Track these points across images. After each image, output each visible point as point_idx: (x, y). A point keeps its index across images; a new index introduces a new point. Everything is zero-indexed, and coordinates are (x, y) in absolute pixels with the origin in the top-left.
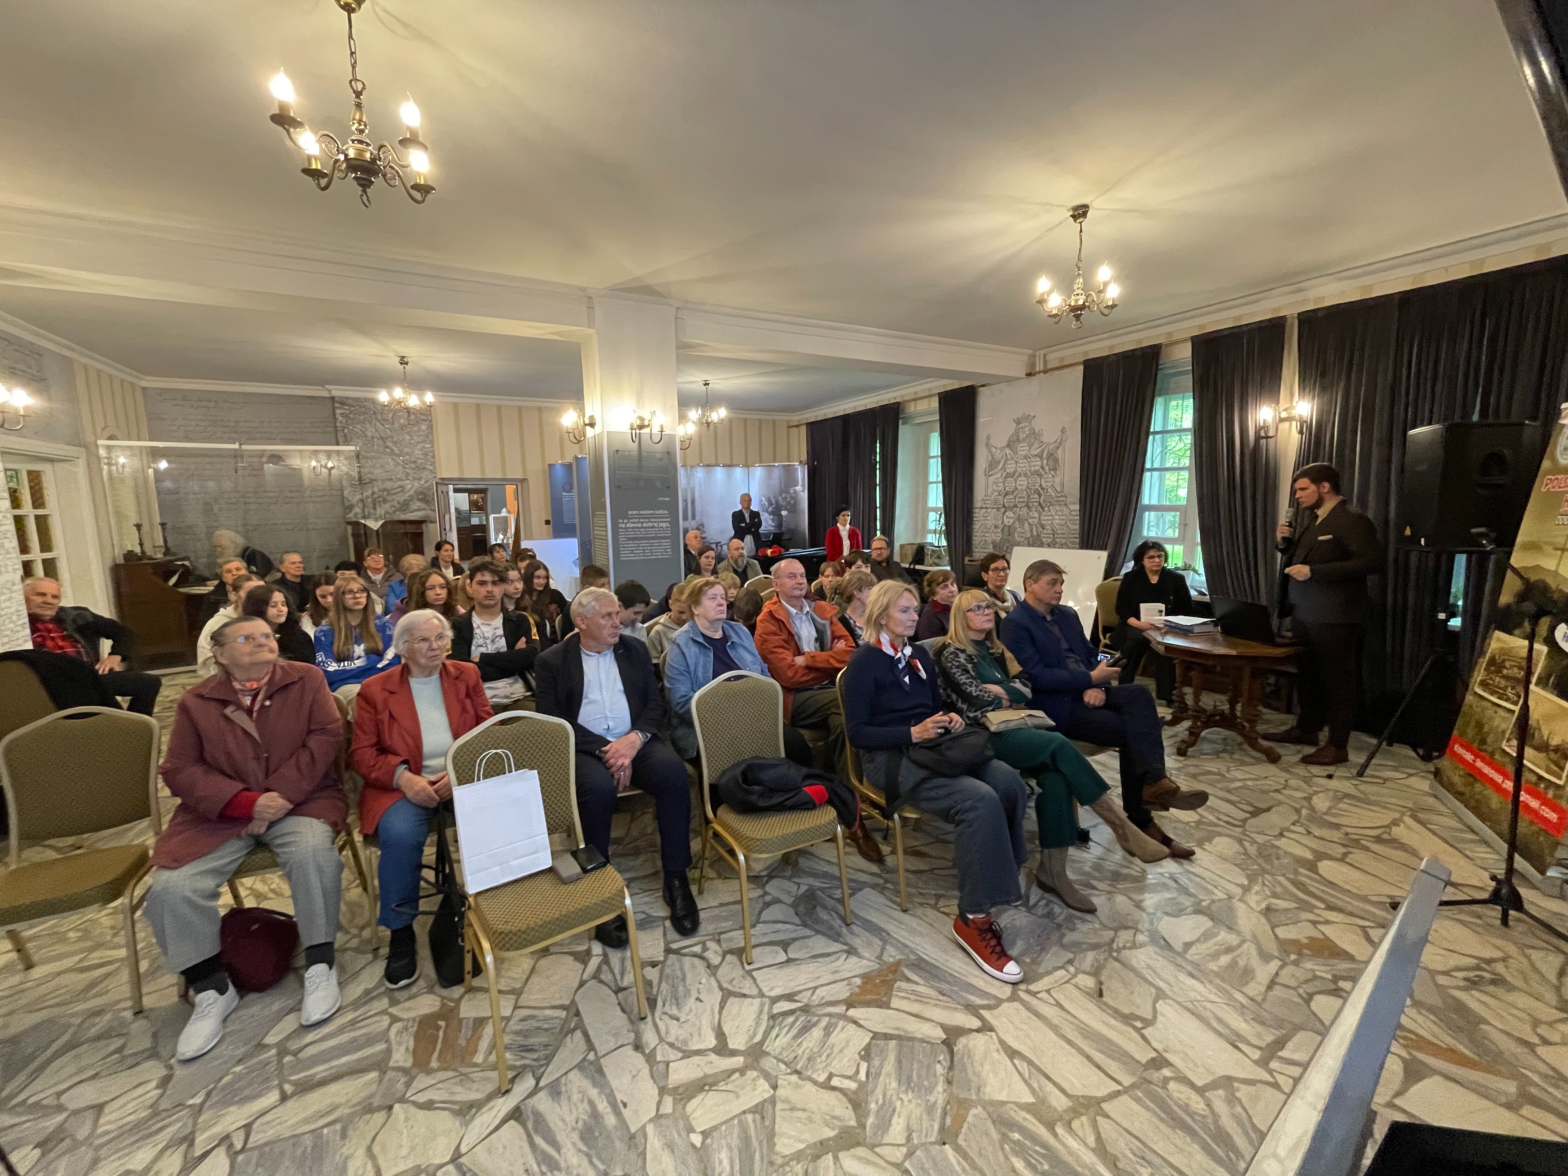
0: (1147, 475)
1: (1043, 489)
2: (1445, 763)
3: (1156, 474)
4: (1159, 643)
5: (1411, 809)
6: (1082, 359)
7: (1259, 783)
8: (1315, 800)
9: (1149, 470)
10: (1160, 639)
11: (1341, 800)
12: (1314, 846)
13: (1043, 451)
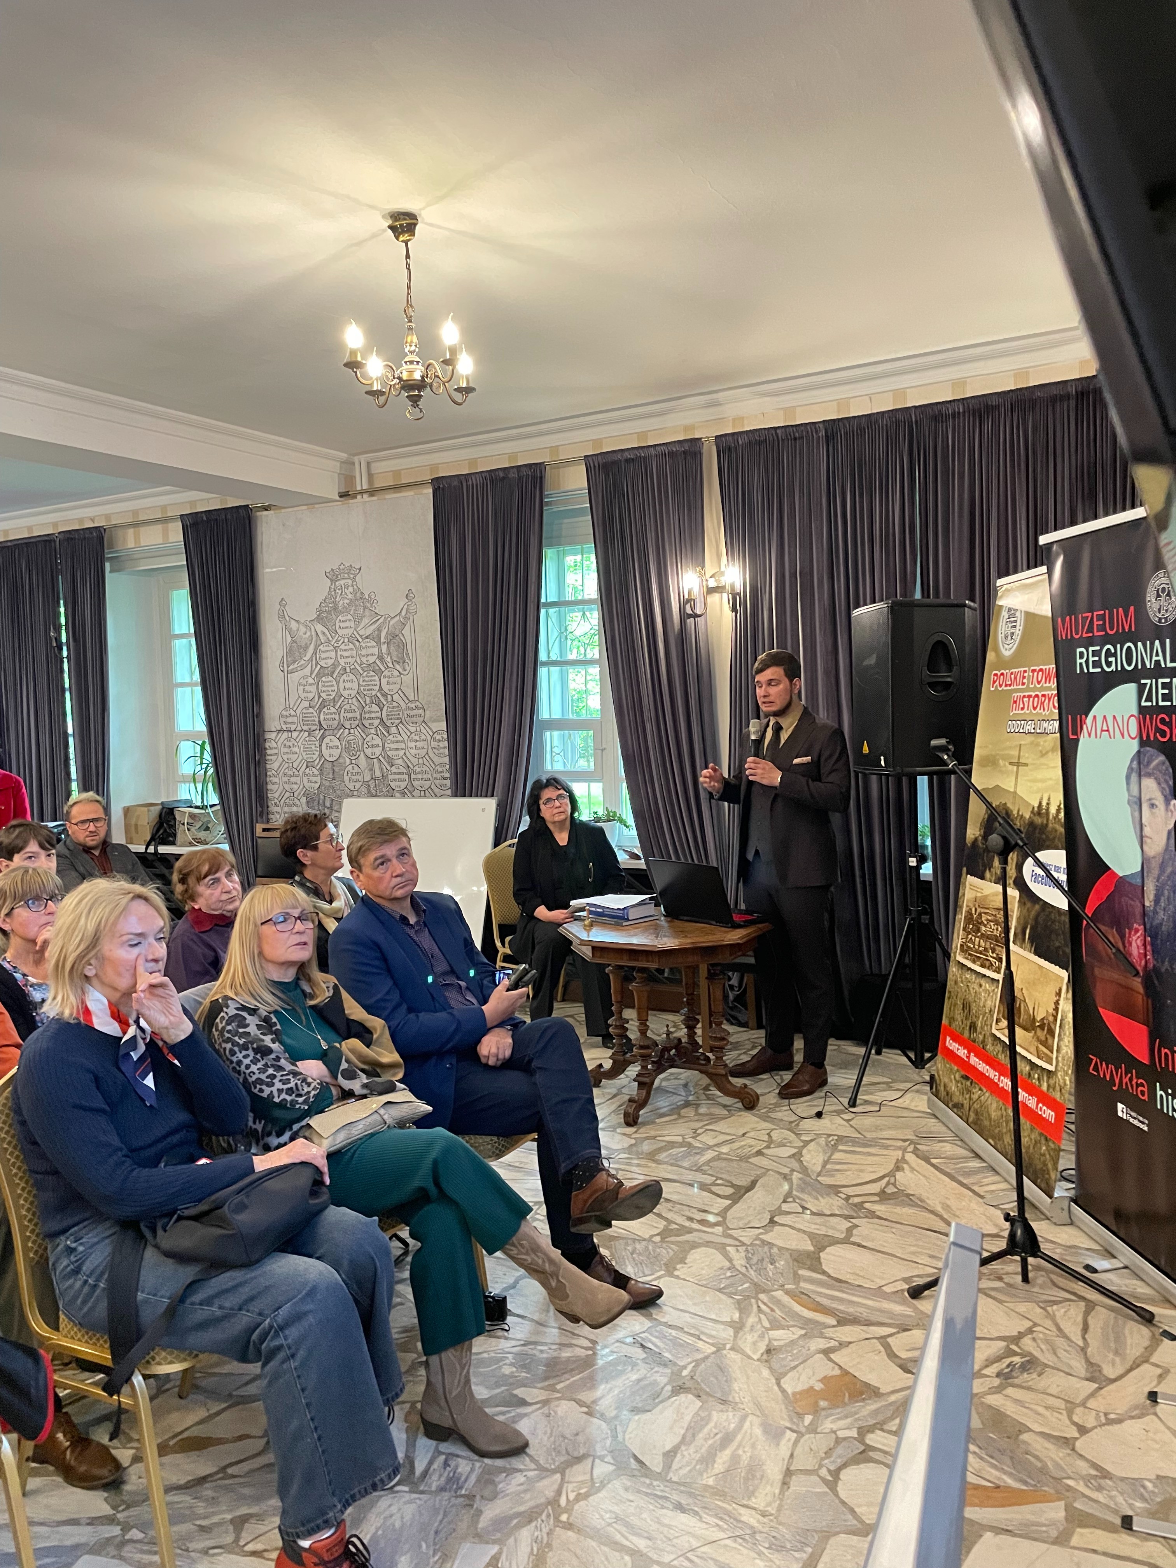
0: (543, 672)
1: (385, 695)
2: (939, 1065)
3: (555, 670)
4: (584, 943)
5: (912, 1142)
6: (428, 477)
7: (737, 1145)
8: (807, 1157)
9: (546, 664)
10: (584, 936)
11: (835, 1148)
12: (813, 1228)
13: (379, 630)
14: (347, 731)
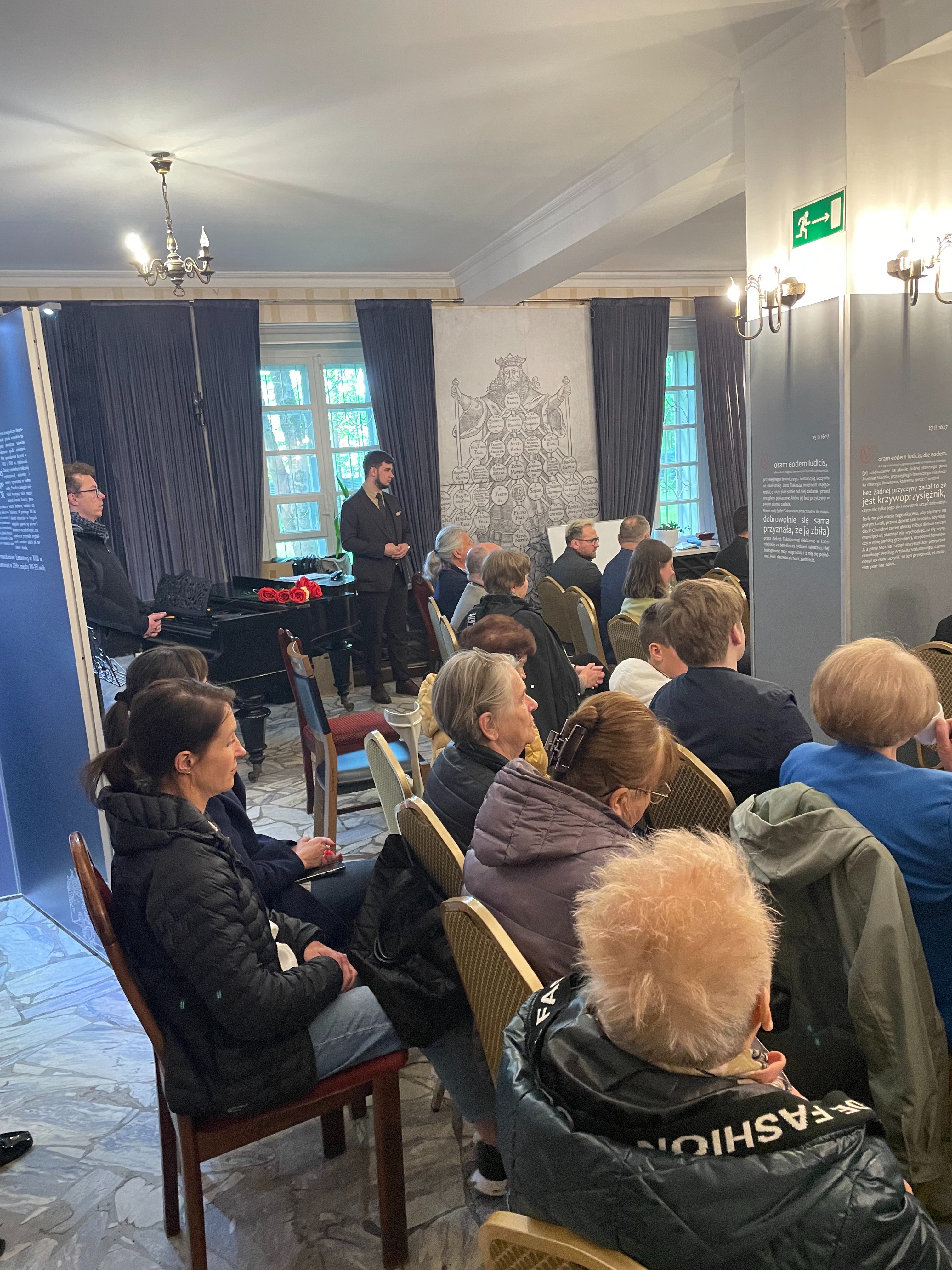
1: (546, 453)
13: (541, 405)
14: (513, 482)
